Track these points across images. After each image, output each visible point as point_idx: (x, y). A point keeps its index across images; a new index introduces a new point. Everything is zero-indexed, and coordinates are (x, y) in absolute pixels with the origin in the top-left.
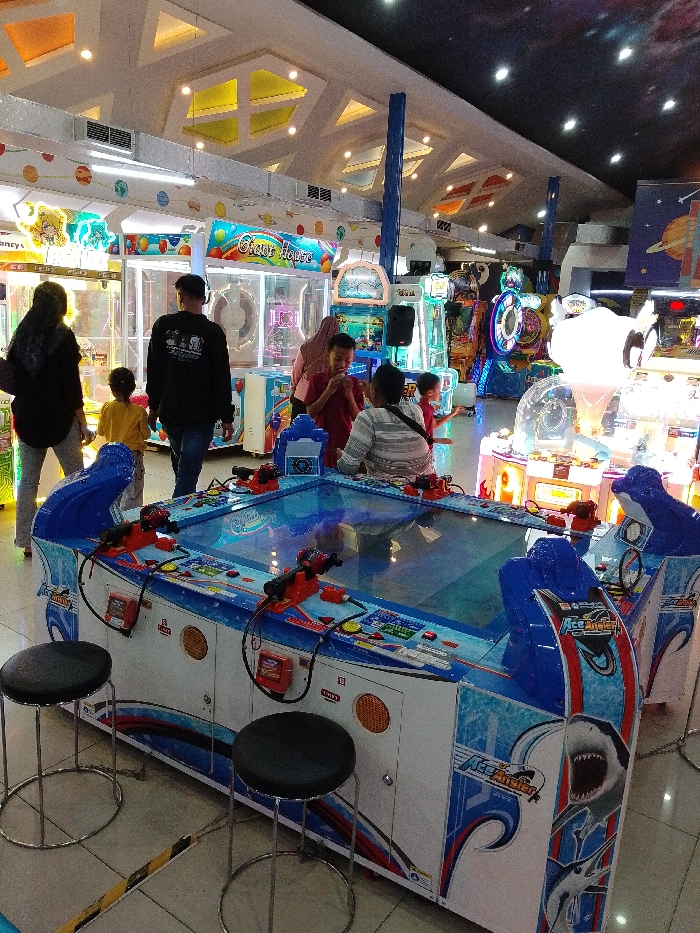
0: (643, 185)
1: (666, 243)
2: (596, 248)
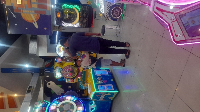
1: (33, 21)
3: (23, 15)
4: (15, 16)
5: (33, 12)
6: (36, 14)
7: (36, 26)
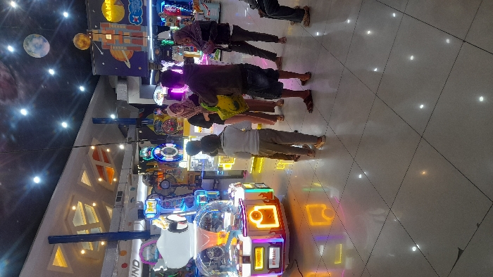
0: (95, 72)
1: (125, 59)
2: (130, 88)
3: (112, 52)
4: (102, 53)
5: (125, 48)
6: (129, 51)
7: (129, 65)
